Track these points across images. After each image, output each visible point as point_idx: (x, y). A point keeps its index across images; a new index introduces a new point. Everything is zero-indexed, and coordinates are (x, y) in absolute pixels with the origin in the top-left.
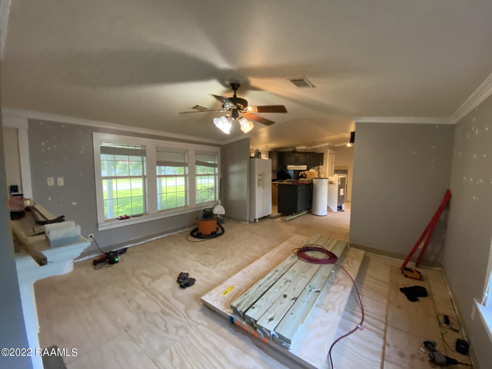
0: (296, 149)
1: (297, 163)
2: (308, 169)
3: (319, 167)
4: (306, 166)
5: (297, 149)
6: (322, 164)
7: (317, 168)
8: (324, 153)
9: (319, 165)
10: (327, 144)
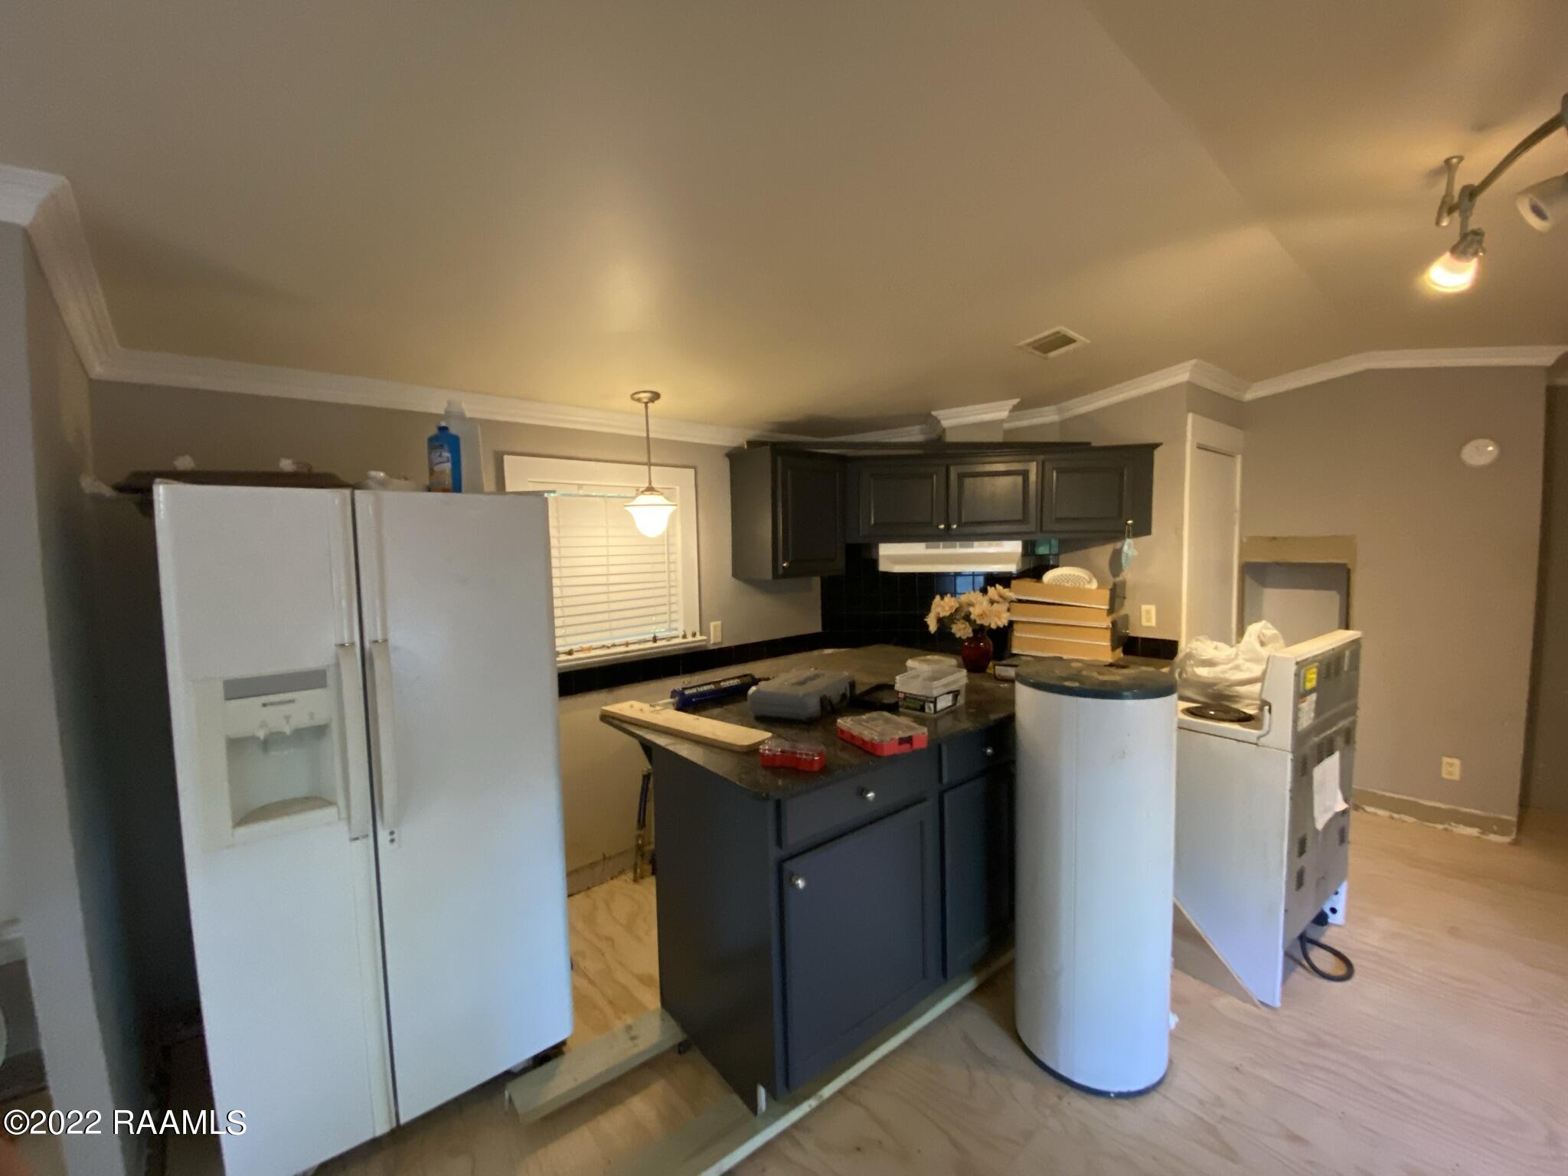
0: (944, 430)
1: (948, 527)
2: (1035, 568)
3: (1118, 545)
4: (1015, 547)
5: (945, 423)
6: (1143, 528)
7: (1102, 554)
8: (1157, 446)
9: (1118, 534)
10: (1180, 375)
